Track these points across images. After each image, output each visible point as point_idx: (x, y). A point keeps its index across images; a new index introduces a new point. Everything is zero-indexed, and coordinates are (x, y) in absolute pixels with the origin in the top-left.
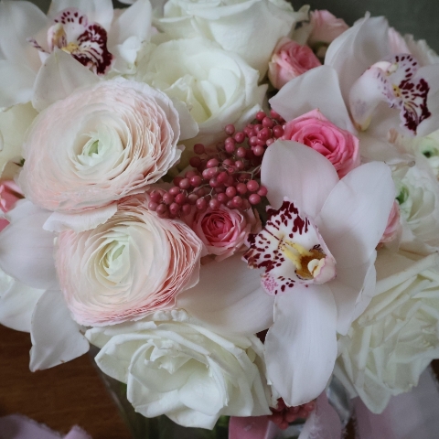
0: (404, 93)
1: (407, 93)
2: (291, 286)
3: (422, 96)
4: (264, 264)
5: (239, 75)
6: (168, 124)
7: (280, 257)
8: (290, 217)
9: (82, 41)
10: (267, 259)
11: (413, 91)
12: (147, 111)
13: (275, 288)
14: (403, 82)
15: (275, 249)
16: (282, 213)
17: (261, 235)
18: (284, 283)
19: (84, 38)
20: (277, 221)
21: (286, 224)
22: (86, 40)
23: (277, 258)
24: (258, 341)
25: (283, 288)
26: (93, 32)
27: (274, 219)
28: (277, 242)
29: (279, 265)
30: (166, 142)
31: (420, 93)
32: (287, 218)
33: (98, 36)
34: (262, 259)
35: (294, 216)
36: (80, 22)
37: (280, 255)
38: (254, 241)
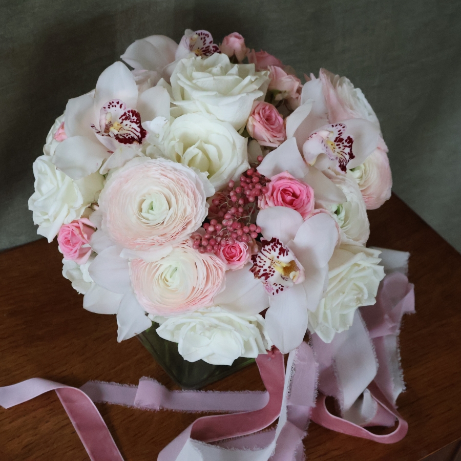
0: (337, 145)
1: (339, 145)
2: (282, 290)
3: (349, 147)
4: (263, 275)
5: (231, 140)
6: (197, 191)
7: (272, 270)
8: (277, 247)
9: (123, 120)
10: (265, 272)
11: (343, 143)
12: (183, 184)
13: (273, 291)
14: (337, 138)
15: (269, 265)
16: (272, 244)
17: (259, 257)
18: (277, 288)
19: (124, 117)
20: (269, 249)
21: (275, 250)
22: (126, 119)
23: (271, 271)
24: (260, 316)
25: (277, 291)
26: (131, 114)
27: (267, 247)
28: (270, 261)
29: (272, 275)
30: (198, 203)
31: (348, 145)
32: (275, 247)
33: (135, 118)
34: (262, 272)
35: (279, 246)
36: (121, 107)
37: (272, 269)
38: (256, 261)
